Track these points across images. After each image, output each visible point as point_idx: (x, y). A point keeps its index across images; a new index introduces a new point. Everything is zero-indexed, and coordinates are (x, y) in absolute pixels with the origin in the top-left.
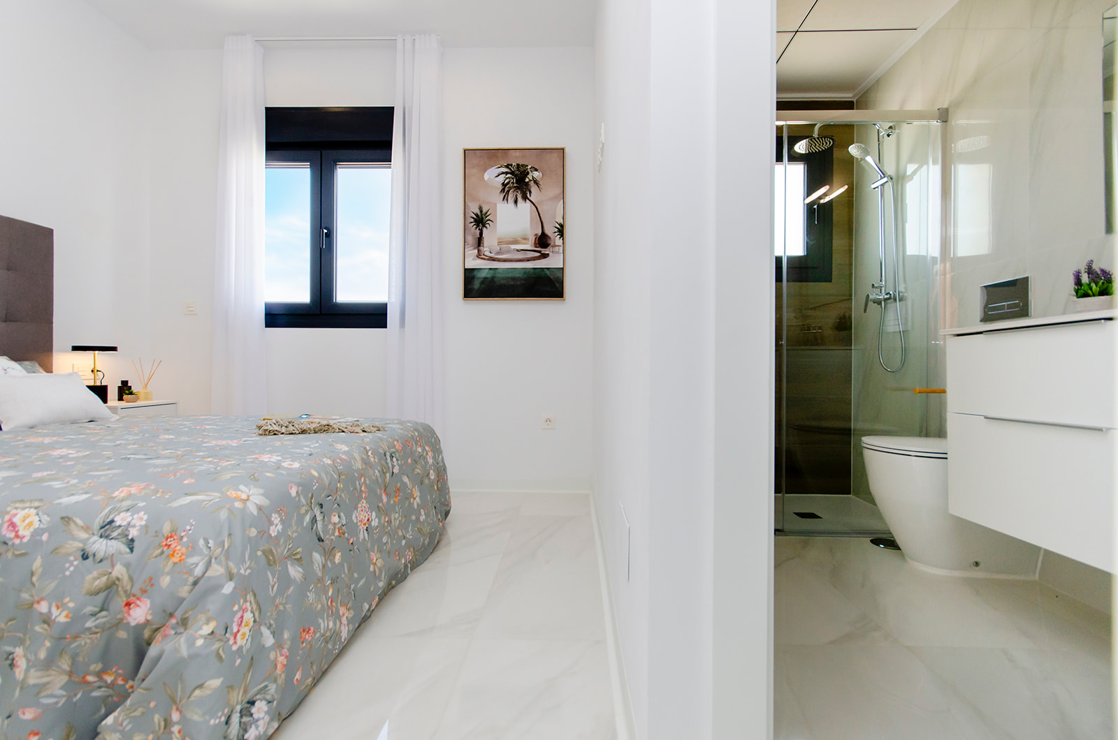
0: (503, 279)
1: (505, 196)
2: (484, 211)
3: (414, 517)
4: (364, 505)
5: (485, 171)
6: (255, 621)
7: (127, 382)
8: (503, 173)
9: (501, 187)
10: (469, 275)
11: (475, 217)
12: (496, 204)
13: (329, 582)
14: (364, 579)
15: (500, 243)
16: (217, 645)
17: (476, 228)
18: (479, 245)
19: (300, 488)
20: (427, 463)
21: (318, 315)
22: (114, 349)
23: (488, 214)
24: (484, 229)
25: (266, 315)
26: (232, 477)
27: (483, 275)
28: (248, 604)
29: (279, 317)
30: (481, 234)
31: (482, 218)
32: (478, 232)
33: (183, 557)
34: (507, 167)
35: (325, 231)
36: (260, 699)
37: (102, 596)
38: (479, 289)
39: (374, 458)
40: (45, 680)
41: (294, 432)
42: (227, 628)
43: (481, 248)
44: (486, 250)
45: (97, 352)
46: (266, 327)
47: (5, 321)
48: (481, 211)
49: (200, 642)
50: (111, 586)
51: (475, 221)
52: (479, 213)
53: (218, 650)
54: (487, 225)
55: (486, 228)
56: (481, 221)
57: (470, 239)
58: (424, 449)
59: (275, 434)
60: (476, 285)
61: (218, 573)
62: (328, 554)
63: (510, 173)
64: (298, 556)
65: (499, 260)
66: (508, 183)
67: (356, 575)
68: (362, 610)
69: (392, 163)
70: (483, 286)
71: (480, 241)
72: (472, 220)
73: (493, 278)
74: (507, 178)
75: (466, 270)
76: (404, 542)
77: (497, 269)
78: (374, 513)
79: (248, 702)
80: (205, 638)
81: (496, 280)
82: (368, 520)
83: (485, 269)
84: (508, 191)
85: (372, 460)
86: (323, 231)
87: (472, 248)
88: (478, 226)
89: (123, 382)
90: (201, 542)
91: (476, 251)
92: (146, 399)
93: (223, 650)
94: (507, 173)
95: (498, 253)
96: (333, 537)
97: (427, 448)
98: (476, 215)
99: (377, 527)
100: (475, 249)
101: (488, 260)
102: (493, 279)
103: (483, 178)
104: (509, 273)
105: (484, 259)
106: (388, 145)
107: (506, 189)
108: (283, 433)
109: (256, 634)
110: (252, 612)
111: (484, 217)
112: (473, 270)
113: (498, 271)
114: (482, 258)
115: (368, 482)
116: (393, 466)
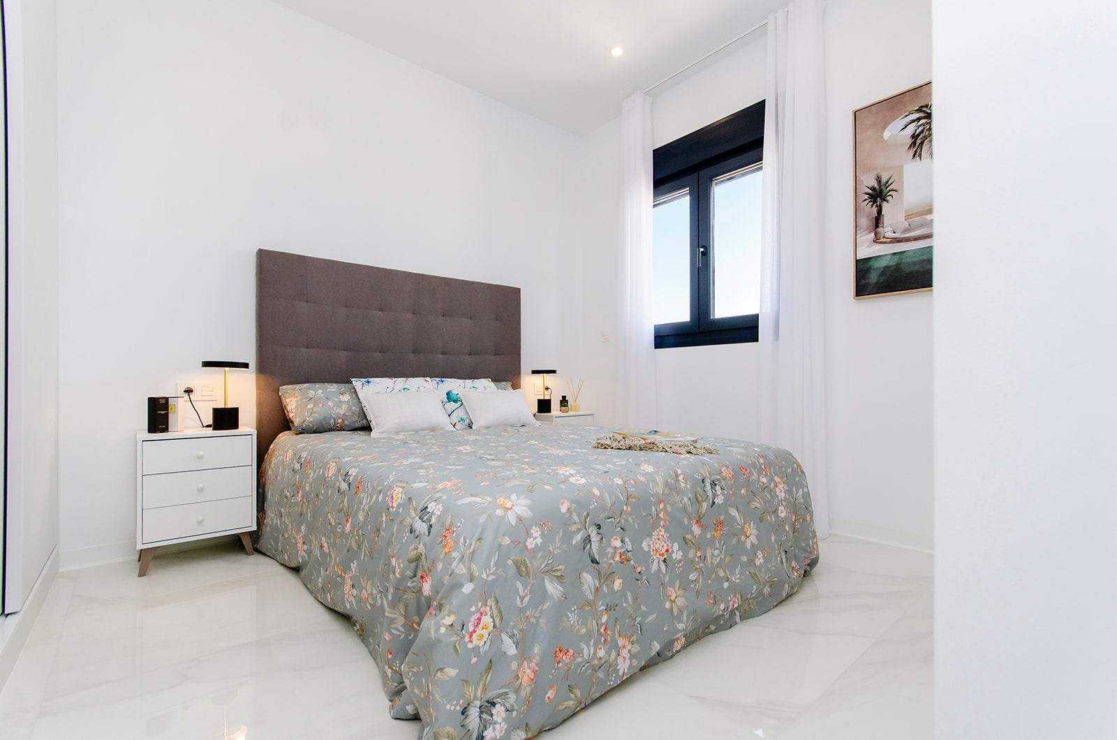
0: (915, 263)
1: (916, 152)
2: (884, 181)
3: (745, 559)
4: (662, 533)
5: (884, 129)
6: (494, 626)
7: (565, 397)
8: (913, 121)
9: (910, 141)
10: (863, 268)
11: (871, 191)
12: (902, 166)
13: (603, 607)
14: (654, 615)
15: (908, 217)
16: (454, 638)
17: (872, 205)
18: (877, 226)
19: (574, 505)
20: (774, 496)
21: (696, 333)
22: (554, 372)
23: (890, 182)
24: (885, 205)
25: (655, 337)
27: (883, 263)
28: (488, 608)
29: (667, 338)
30: (880, 212)
31: (881, 191)
32: (875, 209)
33: (451, 550)
34: (919, 110)
35: (702, 250)
36: (500, 703)
37: (414, 564)
38: (877, 283)
39: (686, 483)
40: (394, 616)
41: (621, 447)
42: (464, 625)
43: (880, 229)
44: (887, 230)
45: (545, 374)
46: (656, 348)
47: (495, 355)
48: (879, 182)
50: (418, 558)
51: (871, 196)
52: (877, 186)
53: (455, 643)
54: (889, 198)
55: (887, 201)
56: (878, 195)
57: (864, 222)
58: (772, 480)
59: (605, 448)
60: (873, 278)
61: (462, 573)
62: (605, 577)
63: (925, 118)
64: (559, 574)
65: (908, 240)
66: (922, 131)
67: (643, 608)
68: (650, 648)
69: (763, 161)
70: (883, 278)
71: (878, 221)
72: (867, 197)
73: (898, 264)
74: (919, 127)
75: (857, 261)
76: (726, 585)
77: (904, 252)
78: (676, 546)
79: (488, 702)
81: (902, 267)
82: (667, 551)
83: (886, 255)
84: (922, 143)
85: (683, 485)
86: (699, 250)
87: (868, 231)
88: (875, 202)
89: (563, 397)
90: (462, 540)
91: (873, 234)
92: (576, 410)
93: (459, 644)
94: (919, 119)
95: (906, 231)
96: (612, 561)
97: (777, 479)
98: (873, 189)
99: (680, 561)
100: (870, 232)
101: (890, 242)
102: (898, 267)
103: (883, 137)
104: (923, 254)
105: (884, 243)
106: (758, 143)
107: (918, 141)
108: (612, 448)
109: (495, 638)
110: (492, 617)
111: (883, 188)
112: (869, 259)
113: (905, 254)
114: (881, 243)
115: (669, 509)
116: (715, 496)
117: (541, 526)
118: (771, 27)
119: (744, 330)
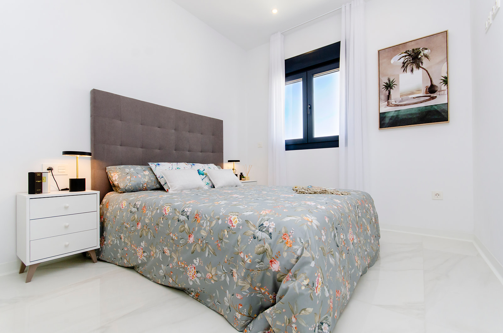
0: (404, 115)
1: (404, 69)
2: (391, 80)
3: (369, 241)
4: (351, 231)
5: (391, 59)
6: (322, 283)
7: (242, 173)
8: (403, 57)
9: (402, 65)
10: (382, 116)
11: (386, 85)
12: (399, 75)
13: (342, 268)
14: (354, 270)
15: (401, 96)
16: (310, 292)
17: (386, 90)
18: (388, 99)
19: (329, 219)
20: (371, 213)
21: (306, 144)
22: (239, 161)
23: (394, 81)
24: (392, 90)
25: (285, 145)
26: (301, 210)
27: (391, 115)
28: (320, 273)
29: (291, 146)
30: (389, 93)
31: (390, 85)
32: (387, 92)
33: (291, 245)
34: (406, 52)
35: (309, 106)
36: (325, 322)
37: (261, 255)
38: (388, 123)
39: (352, 208)
40: (243, 285)
41: (311, 193)
42: (314, 284)
43: (390, 101)
44: (392, 101)
45: (234, 162)
46: (286, 150)
47: (213, 152)
48: (389, 81)
49: (303, 288)
50: (265, 252)
51: (386, 86)
52: (388, 82)
53: (311, 294)
54: (393, 88)
55: (393, 89)
56: (389, 86)
57: (383, 97)
58: (369, 206)
59: (304, 193)
60: (387, 121)
61: (308, 256)
62: (341, 253)
63: (408, 56)
64: (332, 253)
65: (401, 105)
66: (407, 61)
67: (350, 267)
68: (354, 285)
69: (340, 68)
70: (391, 121)
71: (389, 97)
72: (384, 87)
73: (397, 116)
74: (405, 59)
75: (380, 113)
76: (366, 253)
77: (400, 110)
78: (355, 236)
79: (321, 323)
80: (305, 287)
81: (399, 116)
82: (353, 239)
83: (392, 111)
84: (407, 66)
85: (351, 208)
86: (308, 106)
87: (385, 101)
88: (387, 89)
90: (298, 239)
91: (387, 102)
92: (248, 180)
93: (312, 294)
94: (406, 56)
95: (400, 102)
96: (342, 245)
97: (370, 205)
98: (387, 84)
99: (356, 243)
100: (386, 101)
101: (394, 106)
102: (397, 117)
103: (390, 62)
104: (408, 112)
105: (392, 106)
106: (338, 60)
107: (405, 65)
108: (307, 193)
109: (323, 291)
110: (321, 278)
111: (391, 83)
112: (385, 113)
113: (400, 111)
114: (390, 106)
115: (351, 220)
116: (359, 213)
117: (323, 229)
118: (343, 10)
119: (333, 142)
